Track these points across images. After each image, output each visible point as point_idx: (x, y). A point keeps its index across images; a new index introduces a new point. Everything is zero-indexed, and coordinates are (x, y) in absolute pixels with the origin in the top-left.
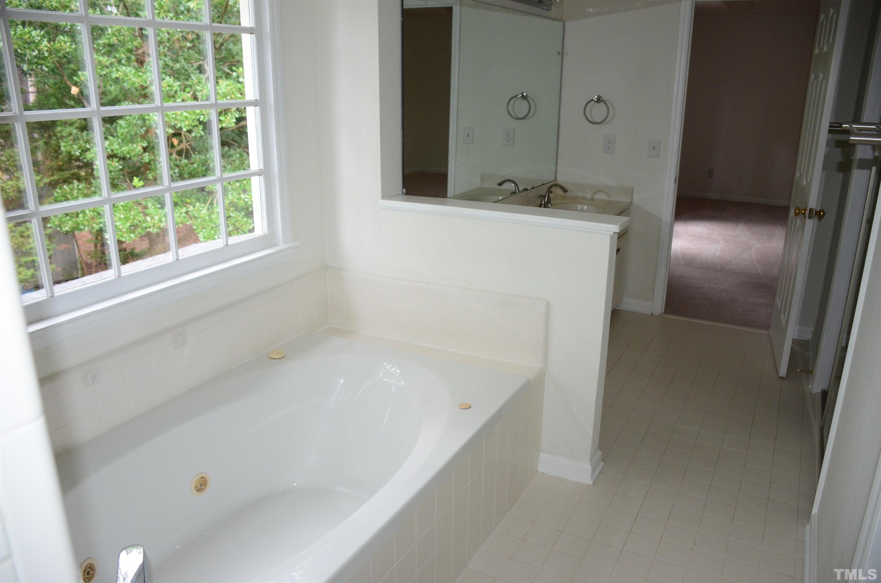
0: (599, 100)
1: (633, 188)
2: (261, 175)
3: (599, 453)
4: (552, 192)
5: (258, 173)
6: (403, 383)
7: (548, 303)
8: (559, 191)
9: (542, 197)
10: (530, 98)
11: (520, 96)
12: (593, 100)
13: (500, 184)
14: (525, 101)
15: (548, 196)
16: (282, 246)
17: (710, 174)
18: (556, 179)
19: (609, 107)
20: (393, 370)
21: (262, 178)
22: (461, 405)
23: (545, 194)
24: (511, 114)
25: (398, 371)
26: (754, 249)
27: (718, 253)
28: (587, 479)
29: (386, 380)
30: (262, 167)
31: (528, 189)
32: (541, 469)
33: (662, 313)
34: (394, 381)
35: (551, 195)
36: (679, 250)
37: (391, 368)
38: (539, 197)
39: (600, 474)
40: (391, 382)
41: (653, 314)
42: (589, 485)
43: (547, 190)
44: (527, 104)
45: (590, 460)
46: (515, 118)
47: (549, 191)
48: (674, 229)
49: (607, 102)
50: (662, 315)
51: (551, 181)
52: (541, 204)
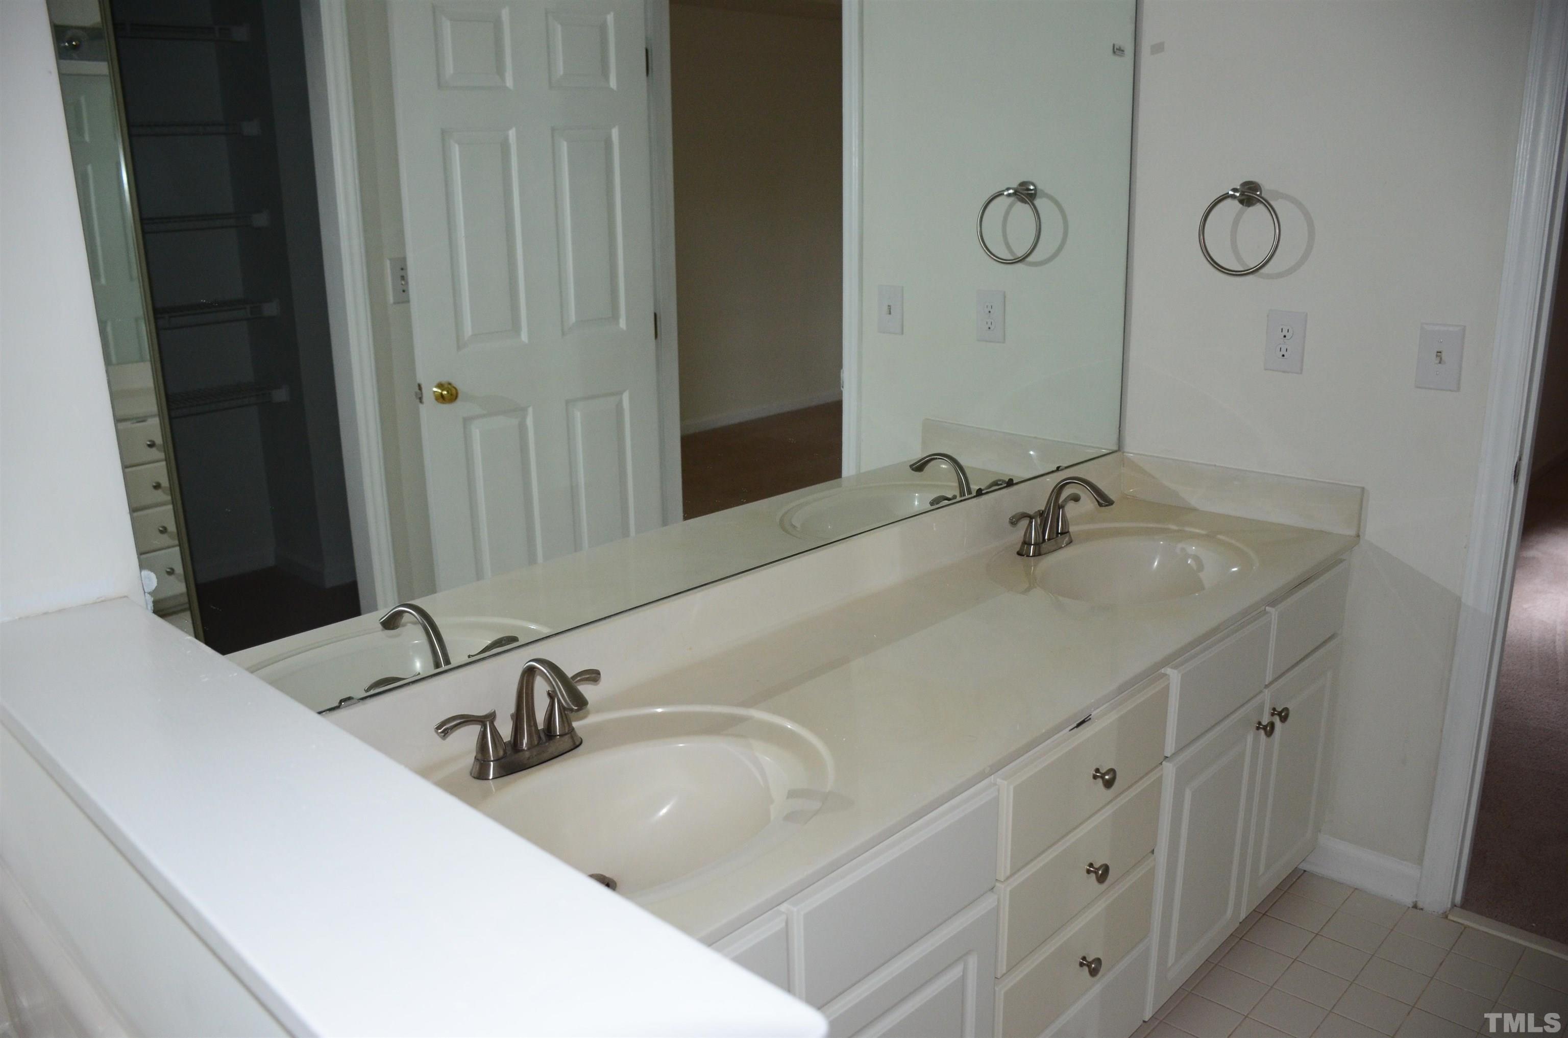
1: (1366, 490)
10: (1047, 197)
11: (1011, 190)
12: (1227, 195)
13: (918, 467)
18: (1119, 448)
19: (1282, 218)
23: (1042, 509)
33: (1454, 905)
41: (1420, 905)
46: (1003, 259)
47: (1057, 500)
49: (1274, 204)
50: (1450, 917)
51: (1104, 451)
52: (1026, 543)
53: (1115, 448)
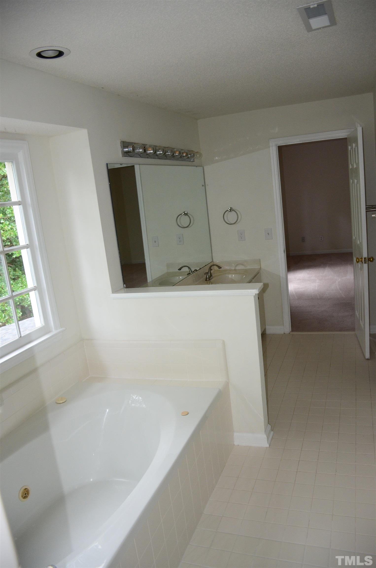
0: (231, 210)
1: (260, 259)
2: (35, 290)
3: (269, 426)
4: (212, 270)
5: (34, 289)
6: (144, 405)
7: (224, 341)
8: (216, 268)
9: (206, 274)
10: (189, 214)
11: (183, 213)
12: (227, 210)
13: (180, 269)
14: (187, 216)
15: (210, 273)
16: (54, 332)
17: (303, 240)
18: (213, 261)
19: (237, 213)
20: (137, 398)
21: (36, 291)
22: (182, 413)
23: (208, 272)
24: (180, 226)
25: (140, 398)
26: (337, 282)
27: (316, 288)
28: (265, 444)
29: (133, 405)
30: (36, 285)
31: (197, 270)
32: (236, 443)
33: (290, 332)
34: (138, 405)
35: (212, 271)
36: (293, 290)
37: (136, 397)
38: (205, 274)
39: (272, 439)
40: (137, 406)
41: (285, 333)
42: (267, 447)
43: (209, 269)
44: (188, 218)
45: (265, 432)
46: (182, 227)
47: (210, 269)
48: (288, 277)
49: (236, 211)
50: (290, 333)
51: (210, 262)
52: (207, 278)
53: (212, 261)
